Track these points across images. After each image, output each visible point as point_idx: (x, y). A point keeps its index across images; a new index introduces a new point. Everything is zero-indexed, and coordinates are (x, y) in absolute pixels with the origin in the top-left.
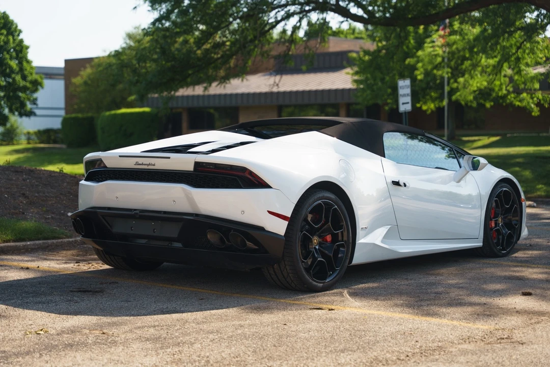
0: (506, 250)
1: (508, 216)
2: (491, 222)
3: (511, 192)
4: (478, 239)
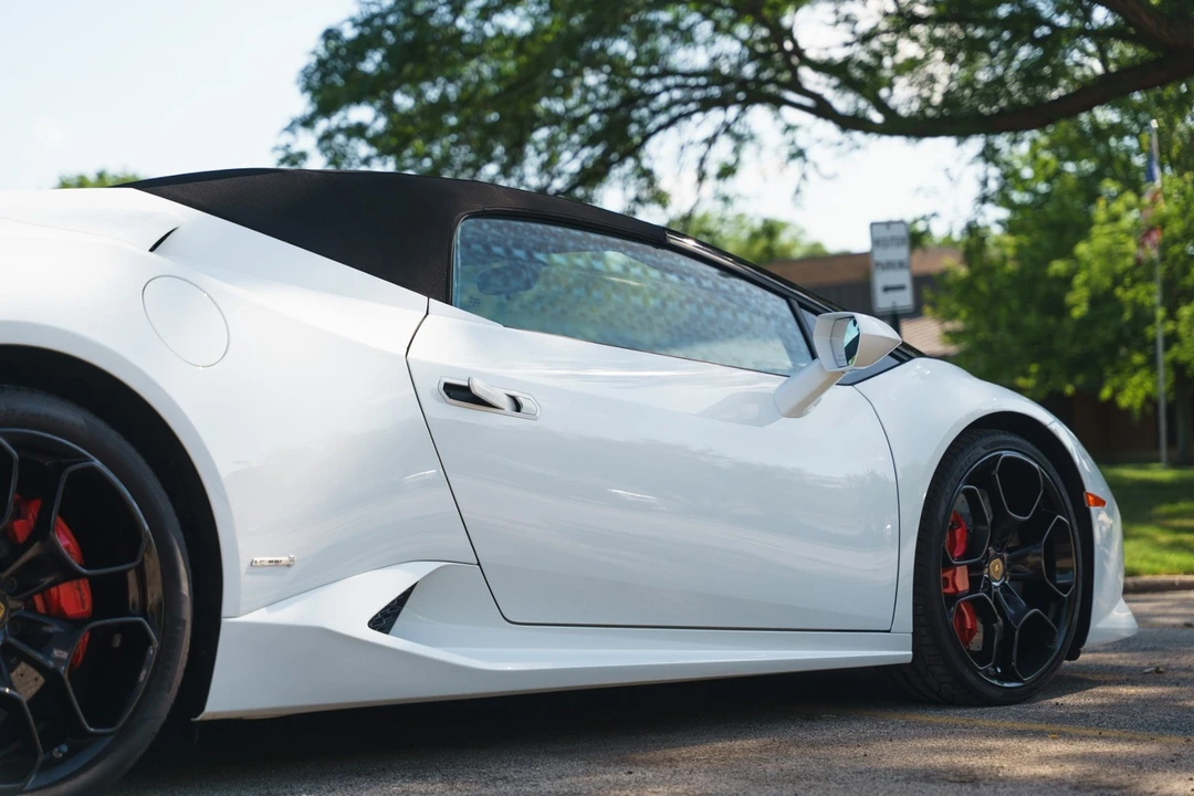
0: (1021, 681)
1: (1027, 555)
2: (954, 574)
3: (1036, 466)
4: (889, 631)
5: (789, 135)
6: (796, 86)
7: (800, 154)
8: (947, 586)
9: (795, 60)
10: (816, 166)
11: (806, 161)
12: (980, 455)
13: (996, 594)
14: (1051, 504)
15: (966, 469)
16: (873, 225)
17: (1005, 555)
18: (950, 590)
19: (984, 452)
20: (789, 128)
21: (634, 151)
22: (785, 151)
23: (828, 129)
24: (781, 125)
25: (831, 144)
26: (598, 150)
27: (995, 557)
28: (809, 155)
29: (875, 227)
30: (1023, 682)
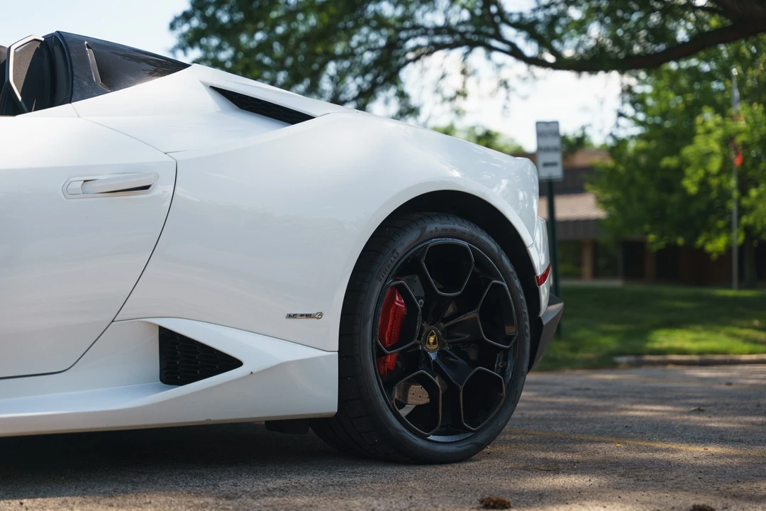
5: (497, 71)
6: (499, 37)
7: (505, 84)
9: (497, 19)
11: (508, 88)
16: (538, 123)
20: (499, 66)
21: (392, 78)
26: (369, 77)
28: (510, 84)
29: (539, 125)
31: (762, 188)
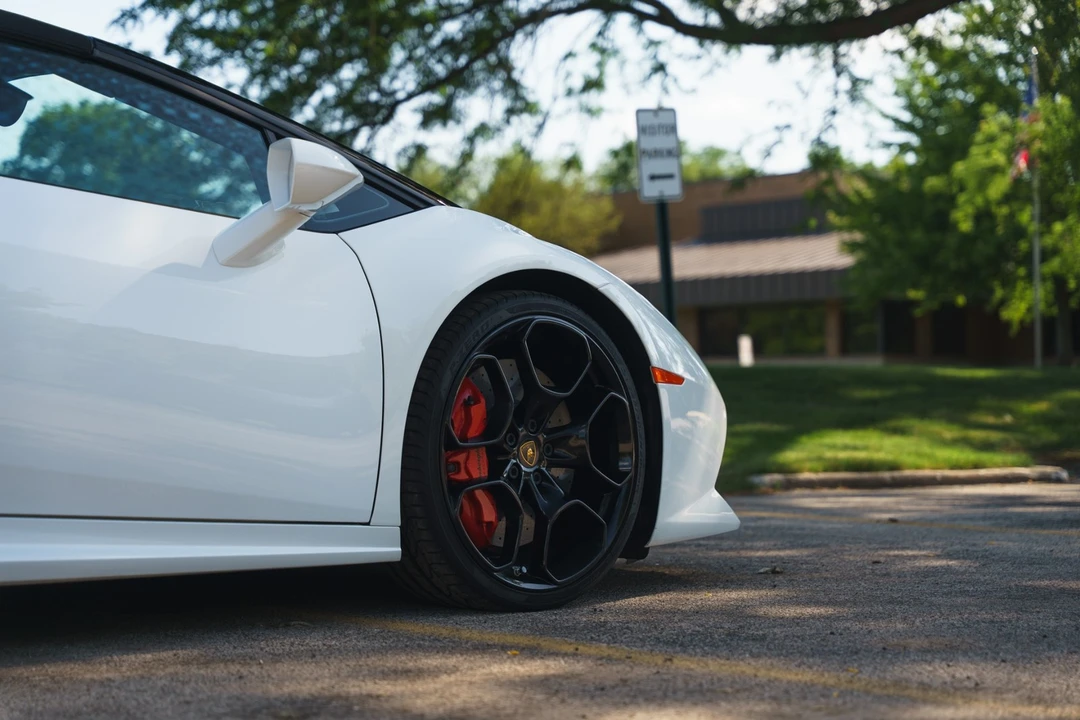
1: (570, 437)
2: (467, 458)
3: (583, 334)
4: (368, 524)
5: (652, 50)
7: (660, 68)
8: (459, 472)
10: (676, 80)
11: (666, 75)
12: (502, 316)
13: (527, 483)
14: (604, 378)
15: (482, 335)
16: (639, 112)
17: (542, 437)
18: (463, 476)
19: (510, 315)
20: (653, 43)
22: (648, 66)
23: (689, 44)
24: (643, 40)
25: (691, 58)
27: (527, 438)
28: (669, 69)
29: (640, 114)
30: (556, 583)
31: (1071, 219)
